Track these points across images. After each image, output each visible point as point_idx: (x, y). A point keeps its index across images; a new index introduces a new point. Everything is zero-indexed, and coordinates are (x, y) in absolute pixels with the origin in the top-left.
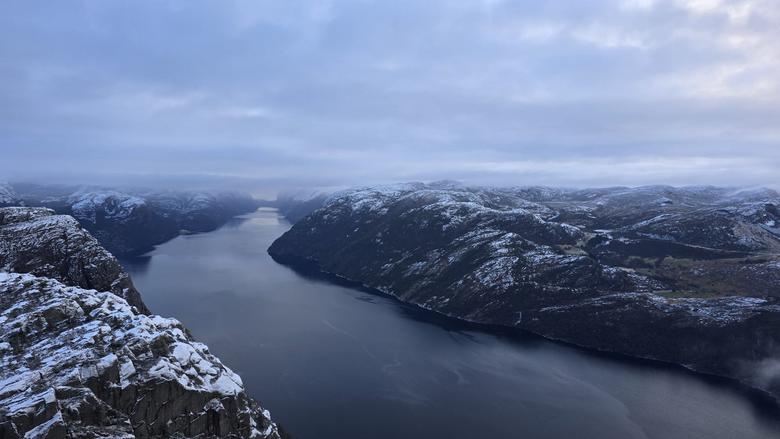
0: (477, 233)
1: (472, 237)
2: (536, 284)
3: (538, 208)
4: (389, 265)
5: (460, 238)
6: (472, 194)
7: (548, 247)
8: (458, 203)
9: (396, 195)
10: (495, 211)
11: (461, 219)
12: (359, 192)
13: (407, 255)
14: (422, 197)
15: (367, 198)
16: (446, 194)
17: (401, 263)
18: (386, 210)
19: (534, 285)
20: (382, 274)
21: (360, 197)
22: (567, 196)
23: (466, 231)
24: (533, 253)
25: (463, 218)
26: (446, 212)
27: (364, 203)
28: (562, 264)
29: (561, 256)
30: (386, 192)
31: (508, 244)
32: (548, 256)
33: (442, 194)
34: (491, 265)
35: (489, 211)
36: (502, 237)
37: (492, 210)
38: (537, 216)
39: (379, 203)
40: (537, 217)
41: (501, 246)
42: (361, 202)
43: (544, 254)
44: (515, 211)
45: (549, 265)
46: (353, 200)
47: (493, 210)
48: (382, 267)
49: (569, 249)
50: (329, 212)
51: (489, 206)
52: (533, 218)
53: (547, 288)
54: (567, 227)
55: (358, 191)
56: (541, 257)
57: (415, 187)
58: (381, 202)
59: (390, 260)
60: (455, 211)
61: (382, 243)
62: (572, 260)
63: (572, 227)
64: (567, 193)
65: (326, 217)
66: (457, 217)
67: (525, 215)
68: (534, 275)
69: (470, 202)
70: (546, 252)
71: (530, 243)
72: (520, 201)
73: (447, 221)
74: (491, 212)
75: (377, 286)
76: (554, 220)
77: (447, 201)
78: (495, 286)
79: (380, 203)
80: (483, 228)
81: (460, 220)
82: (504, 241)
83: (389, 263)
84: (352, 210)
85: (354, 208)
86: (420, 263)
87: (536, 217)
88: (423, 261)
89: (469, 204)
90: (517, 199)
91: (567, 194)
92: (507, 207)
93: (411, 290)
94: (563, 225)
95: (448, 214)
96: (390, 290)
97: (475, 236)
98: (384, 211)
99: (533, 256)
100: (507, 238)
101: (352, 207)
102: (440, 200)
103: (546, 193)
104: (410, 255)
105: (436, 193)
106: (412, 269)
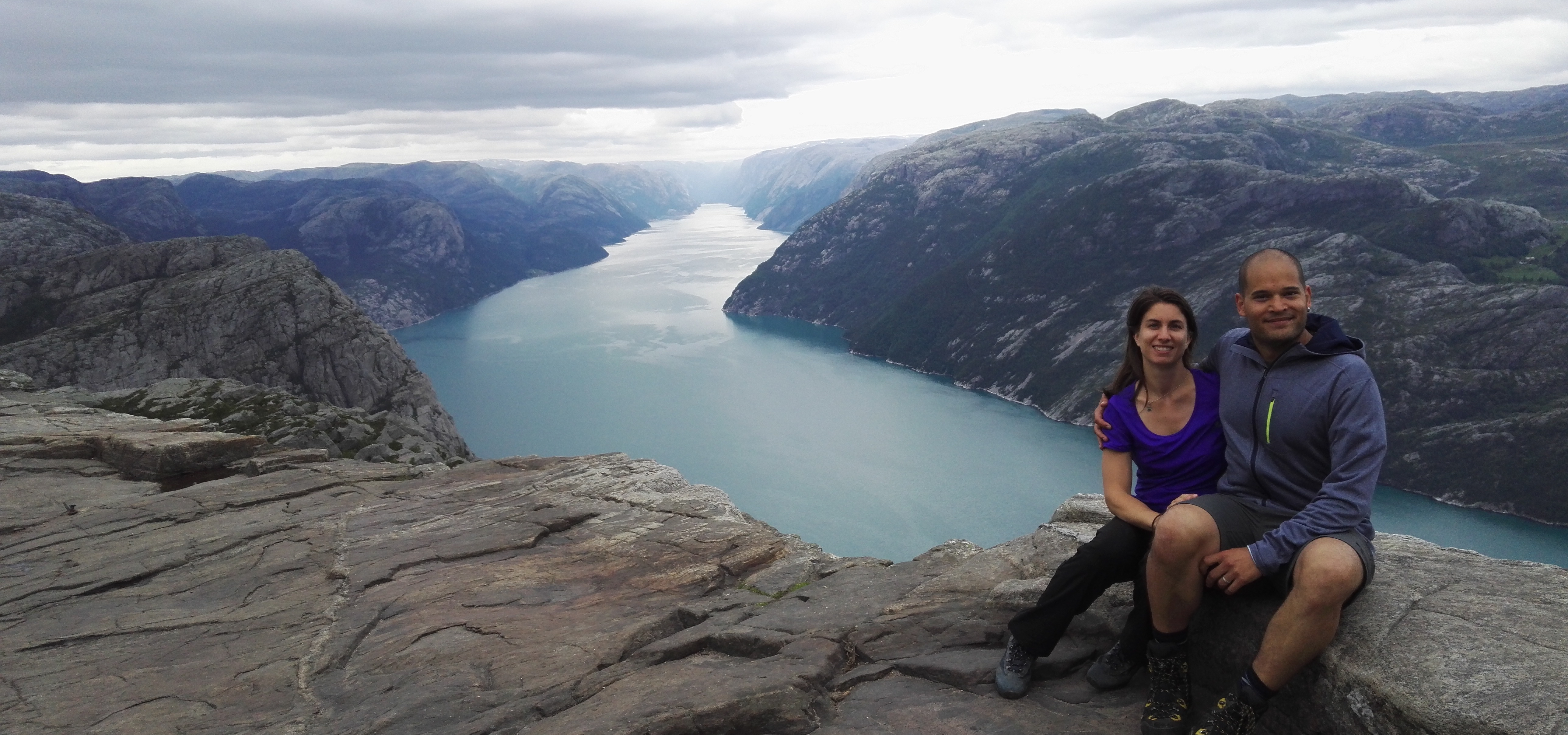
0: (1248, 239)
1: (1234, 251)
2: (1414, 364)
3: (1417, 162)
4: (1018, 332)
5: (1202, 256)
6: (1232, 135)
7: (1446, 265)
8: (1196, 163)
9: (1028, 152)
10: (1297, 177)
11: (1205, 205)
12: (935, 153)
13: (1060, 305)
14: (1096, 153)
15: (953, 167)
16: (1161, 140)
17: (1047, 328)
18: (1002, 192)
19: (1407, 367)
20: (1000, 356)
21: (938, 164)
22: (1501, 123)
23: (1218, 235)
24: (1404, 284)
25: (1209, 200)
26: (1163, 189)
27: (947, 179)
28: (1487, 308)
29: (1484, 288)
30: (1002, 147)
31: (1335, 263)
32: (1448, 290)
33: (1149, 141)
35: (1280, 178)
36: (1320, 244)
37: (1287, 175)
38: (1415, 183)
39: (984, 178)
40: (1414, 185)
41: (1314, 270)
42: (939, 177)
43: (1432, 284)
44: (1352, 176)
45: (1448, 314)
46: (919, 173)
47: (1290, 176)
48: (1001, 339)
49: (1508, 266)
50: (863, 210)
51: (1282, 167)
52: (1402, 192)
53: (1445, 375)
54: (1501, 209)
55: (931, 152)
56: (1427, 292)
57: (1079, 130)
58: (991, 174)
59: (1021, 318)
60: (1187, 186)
61: (996, 279)
62: (1517, 297)
63: (1517, 207)
64: (1504, 116)
65: (853, 222)
66: (1192, 200)
67: (1379, 182)
68: (1409, 340)
69: (1226, 156)
70: (1439, 279)
71: (1395, 257)
72: (1369, 144)
73: (1166, 212)
74: (1283, 182)
75: (989, 386)
76: (1463, 192)
77: (1164, 160)
79: (988, 177)
80: (1266, 224)
81: (1201, 208)
82: (1322, 256)
83: (1016, 326)
84: (917, 198)
85: (924, 195)
86: (1098, 323)
87: (1412, 187)
88: (1103, 319)
89: (1226, 162)
90: (1358, 141)
91: (1500, 119)
92: (1329, 164)
93: (1077, 393)
94: (1489, 204)
95: (1168, 195)
96: (1021, 396)
97: (1242, 247)
98: (999, 197)
99: (1403, 290)
100: (1331, 248)
101: (917, 192)
102: (1145, 159)
103: (1438, 119)
104: (1070, 305)
105: (1136, 141)
106: (1077, 339)
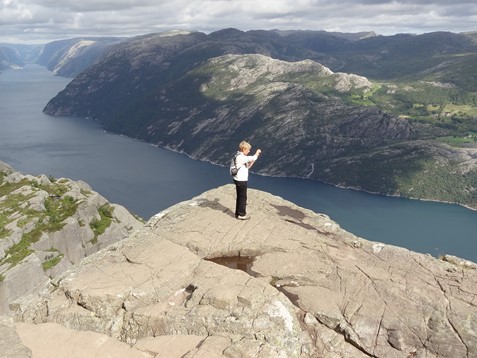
0: (267, 86)
1: (262, 91)
2: (328, 136)
3: (325, 58)
4: (177, 123)
5: (249, 93)
6: (258, 44)
7: (338, 98)
8: (245, 55)
9: (177, 47)
11: (250, 73)
12: (137, 46)
13: (194, 112)
14: (206, 48)
15: (146, 52)
16: (232, 44)
17: (189, 122)
18: (168, 64)
19: (326, 137)
20: (170, 133)
21: (139, 50)
23: (256, 85)
24: (323, 105)
25: (251, 70)
27: (143, 57)
28: (352, 115)
31: (299, 97)
32: (339, 108)
34: (282, 119)
39: (159, 58)
41: (291, 99)
42: (140, 56)
43: (333, 106)
45: (339, 116)
46: (131, 54)
48: (170, 126)
50: (106, 69)
53: (338, 140)
55: (135, 45)
56: (332, 109)
57: (198, 39)
58: (162, 56)
61: (167, 101)
63: (360, 77)
66: (245, 70)
67: (314, 66)
68: (326, 127)
71: (320, 95)
73: (235, 75)
75: (165, 146)
77: (233, 53)
78: (287, 140)
80: (273, 81)
81: (248, 73)
83: (176, 120)
84: (130, 65)
86: (210, 120)
87: (325, 68)
88: (212, 118)
89: (257, 55)
93: (202, 148)
94: (351, 75)
95: (236, 68)
98: (166, 66)
99: (323, 107)
101: (130, 62)
104: (198, 112)
106: (201, 126)
